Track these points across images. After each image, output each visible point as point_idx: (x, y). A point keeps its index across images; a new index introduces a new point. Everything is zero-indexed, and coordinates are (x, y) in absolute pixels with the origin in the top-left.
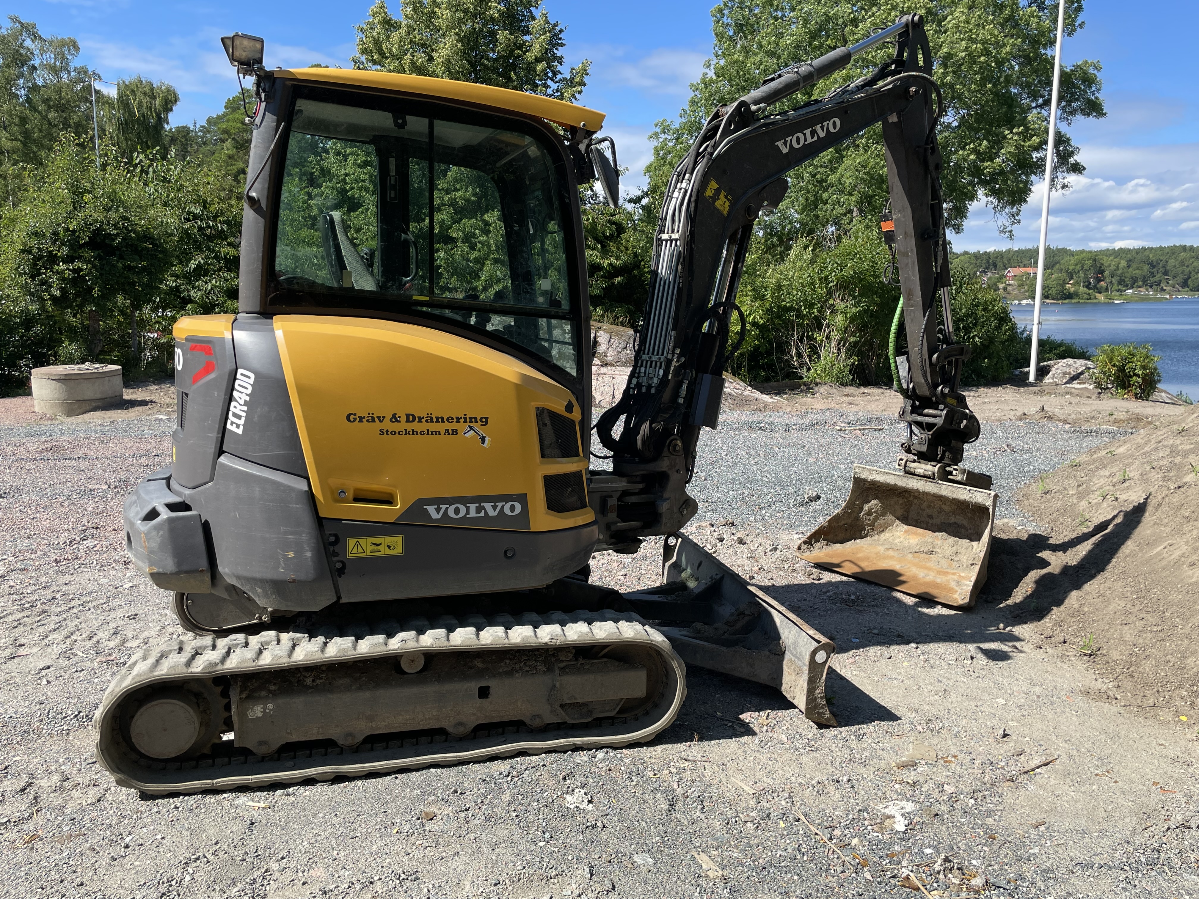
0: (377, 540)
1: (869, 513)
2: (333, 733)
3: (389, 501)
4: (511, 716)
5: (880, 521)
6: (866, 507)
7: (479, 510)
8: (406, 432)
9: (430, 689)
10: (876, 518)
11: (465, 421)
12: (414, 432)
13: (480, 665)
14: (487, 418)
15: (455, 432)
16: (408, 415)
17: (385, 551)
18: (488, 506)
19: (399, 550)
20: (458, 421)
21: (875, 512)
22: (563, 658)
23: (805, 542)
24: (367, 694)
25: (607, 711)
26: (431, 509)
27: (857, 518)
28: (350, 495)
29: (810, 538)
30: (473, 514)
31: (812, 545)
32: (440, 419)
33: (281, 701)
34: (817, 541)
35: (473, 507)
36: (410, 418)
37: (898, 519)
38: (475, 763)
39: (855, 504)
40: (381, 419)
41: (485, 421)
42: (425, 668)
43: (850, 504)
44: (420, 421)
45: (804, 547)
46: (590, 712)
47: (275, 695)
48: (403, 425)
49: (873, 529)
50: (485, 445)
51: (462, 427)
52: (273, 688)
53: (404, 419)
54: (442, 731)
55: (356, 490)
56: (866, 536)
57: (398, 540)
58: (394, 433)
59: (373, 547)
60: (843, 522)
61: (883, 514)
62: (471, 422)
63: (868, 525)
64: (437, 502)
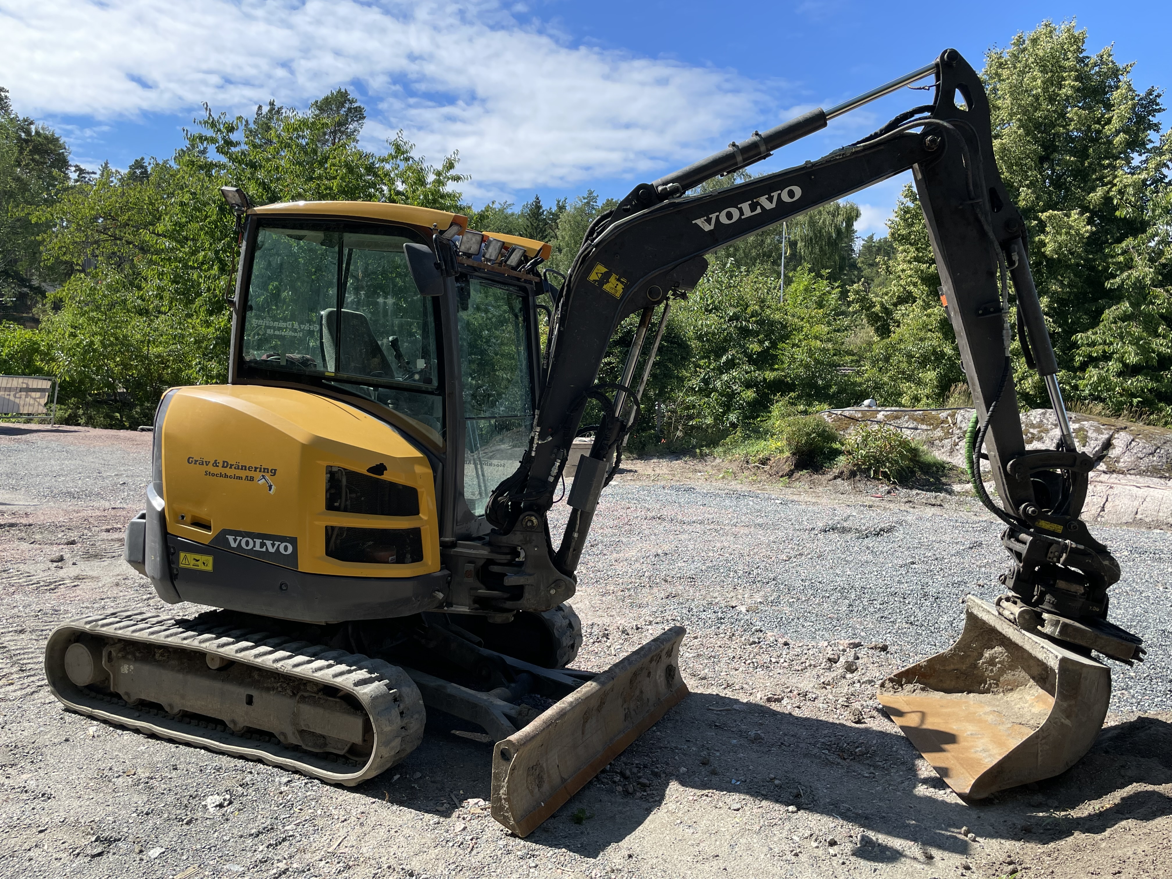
0: (197, 557)
1: (992, 662)
2: (162, 700)
3: (208, 528)
4: (265, 727)
5: (1008, 676)
6: (987, 654)
7: (262, 545)
8: (221, 476)
9: (217, 685)
10: (1002, 671)
11: (260, 471)
12: (226, 476)
13: (256, 677)
14: (275, 470)
15: (252, 479)
16: (224, 462)
17: (202, 567)
18: (269, 543)
19: (209, 568)
20: (255, 471)
21: (999, 662)
22: (308, 688)
23: (891, 680)
24: (180, 676)
25: (339, 749)
26: (231, 538)
27: (975, 666)
28: (188, 519)
29: (900, 676)
30: (258, 548)
31: (902, 686)
32: (244, 468)
33: (138, 665)
34: (909, 682)
35: (258, 542)
36: (225, 464)
37: (1033, 678)
38: (229, 755)
39: (970, 647)
40: (207, 463)
41: (274, 472)
42: (219, 669)
43: (962, 647)
44: (231, 468)
45: (888, 685)
46: (325, 745)
47: (136, 659)
48: (219, 470)
49: (997, 685)
50: (271, 492)
51: (258, 475)
52: (137, 654)
53: (221, 465)
54: (221, 723)
55: (193, 517)
56: (987, 691)
57: (209, 559)
58: (213, 475)
59: (194, 562)
60: (952, 667)
61: (1012, 668)
62: (264, 472)
63: (991, 678)
64: (236, 533)
